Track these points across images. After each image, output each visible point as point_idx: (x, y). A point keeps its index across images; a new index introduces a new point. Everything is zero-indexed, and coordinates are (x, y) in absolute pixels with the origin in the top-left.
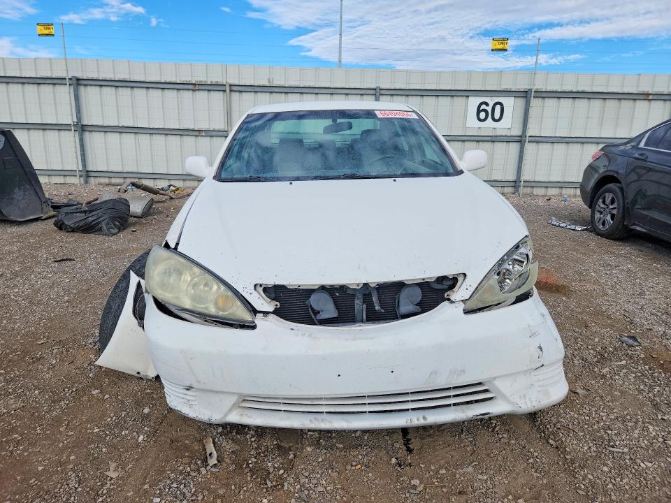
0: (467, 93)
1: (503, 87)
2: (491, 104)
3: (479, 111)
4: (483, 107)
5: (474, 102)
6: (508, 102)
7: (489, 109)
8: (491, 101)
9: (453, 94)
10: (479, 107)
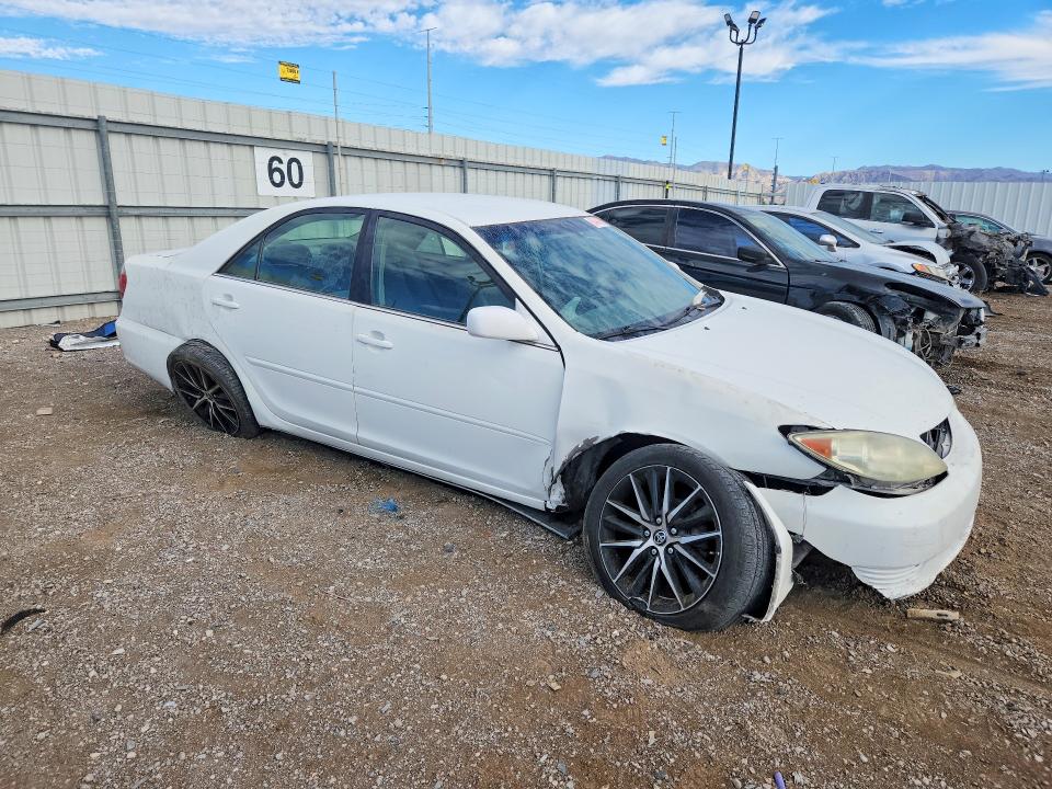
0: (251, 142)
1: (295, 137)
2: (285, 161)
3: (271, 171)
4: (276, 164)
5: (263, 155)
6: (306, 159)
7: (284, 167)
8: (285, 156)
9: (230, 140)
10: (270, 165)
